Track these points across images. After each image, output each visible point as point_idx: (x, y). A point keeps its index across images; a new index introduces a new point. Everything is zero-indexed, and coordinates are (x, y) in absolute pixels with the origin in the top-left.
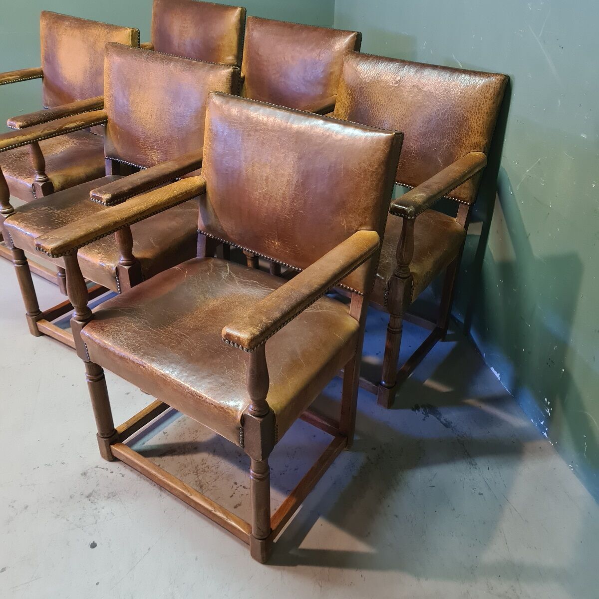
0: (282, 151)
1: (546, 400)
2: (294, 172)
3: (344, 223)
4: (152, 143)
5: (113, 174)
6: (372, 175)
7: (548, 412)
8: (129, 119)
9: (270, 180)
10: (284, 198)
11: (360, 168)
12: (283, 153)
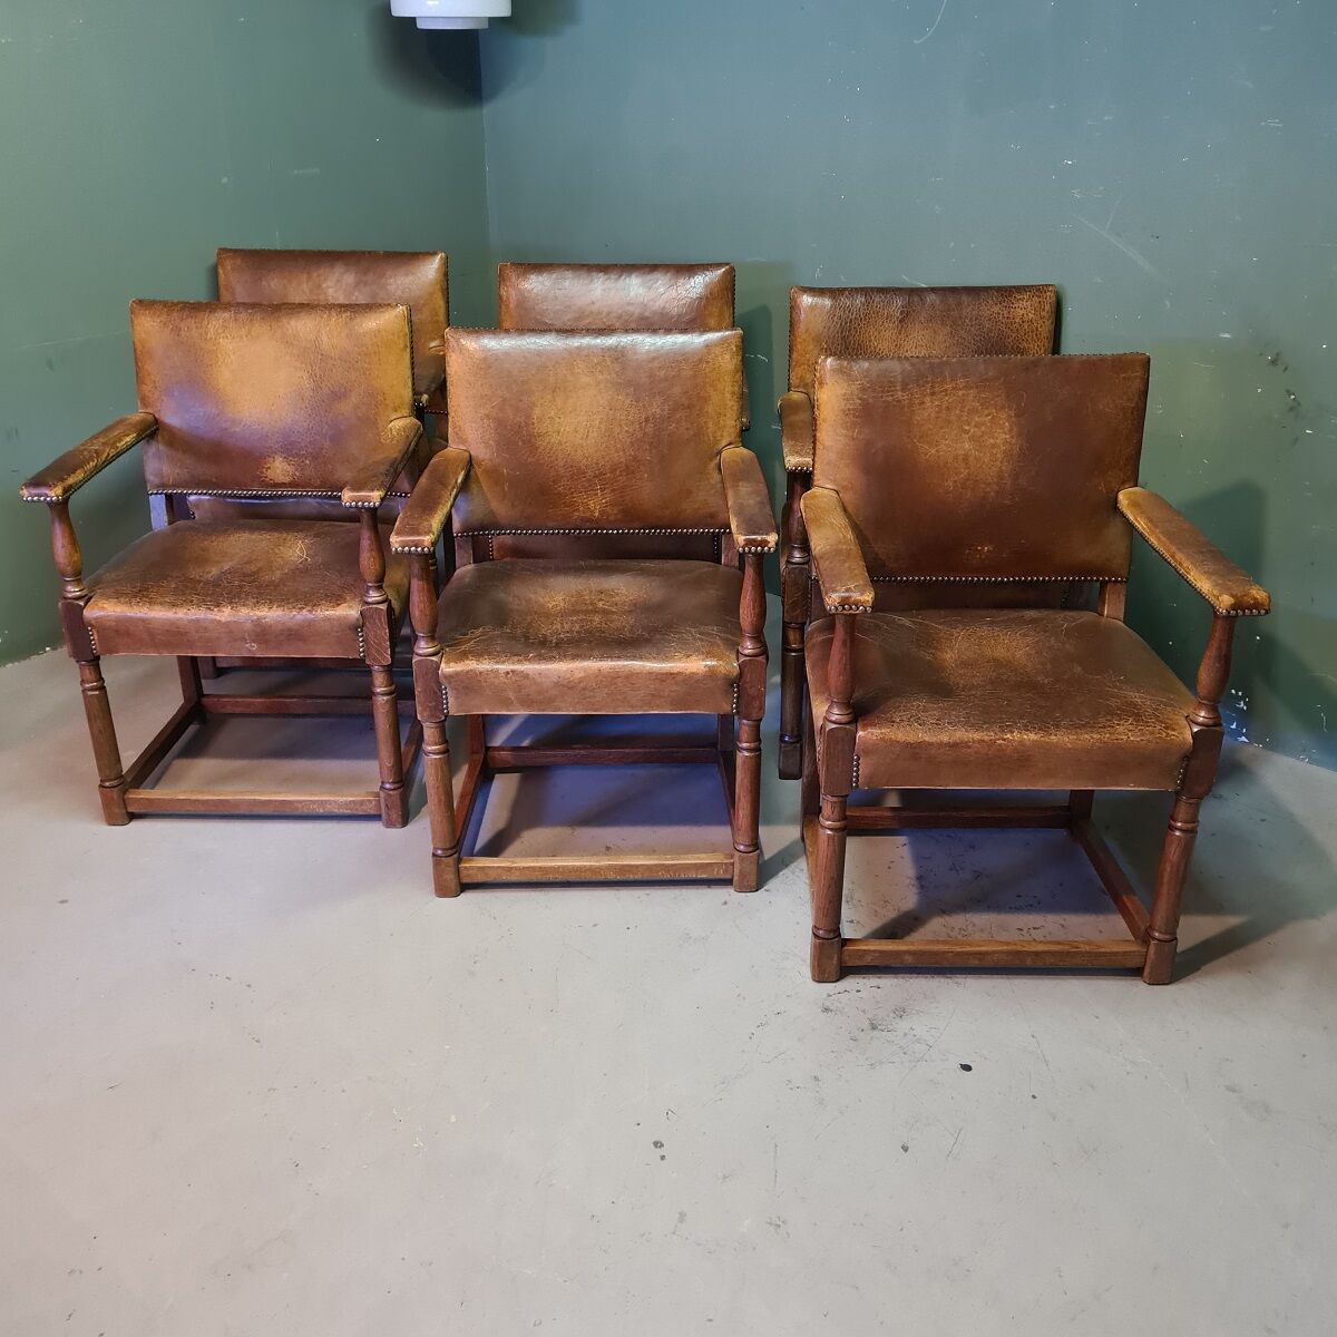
0: (986, 412)
1: (1233, 691)
2: (1012, 437)
3: (1102, 487)
4: (590, 480)
5: (474, 562)
6: (1132, 413)
7: (1242, 705)
8: (533, 449)
9: (971, 459)
10: (1001, 478)
11: (1116, 406)
12: (987, 416)
